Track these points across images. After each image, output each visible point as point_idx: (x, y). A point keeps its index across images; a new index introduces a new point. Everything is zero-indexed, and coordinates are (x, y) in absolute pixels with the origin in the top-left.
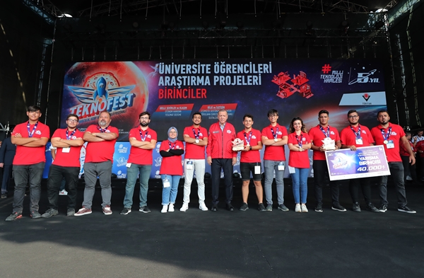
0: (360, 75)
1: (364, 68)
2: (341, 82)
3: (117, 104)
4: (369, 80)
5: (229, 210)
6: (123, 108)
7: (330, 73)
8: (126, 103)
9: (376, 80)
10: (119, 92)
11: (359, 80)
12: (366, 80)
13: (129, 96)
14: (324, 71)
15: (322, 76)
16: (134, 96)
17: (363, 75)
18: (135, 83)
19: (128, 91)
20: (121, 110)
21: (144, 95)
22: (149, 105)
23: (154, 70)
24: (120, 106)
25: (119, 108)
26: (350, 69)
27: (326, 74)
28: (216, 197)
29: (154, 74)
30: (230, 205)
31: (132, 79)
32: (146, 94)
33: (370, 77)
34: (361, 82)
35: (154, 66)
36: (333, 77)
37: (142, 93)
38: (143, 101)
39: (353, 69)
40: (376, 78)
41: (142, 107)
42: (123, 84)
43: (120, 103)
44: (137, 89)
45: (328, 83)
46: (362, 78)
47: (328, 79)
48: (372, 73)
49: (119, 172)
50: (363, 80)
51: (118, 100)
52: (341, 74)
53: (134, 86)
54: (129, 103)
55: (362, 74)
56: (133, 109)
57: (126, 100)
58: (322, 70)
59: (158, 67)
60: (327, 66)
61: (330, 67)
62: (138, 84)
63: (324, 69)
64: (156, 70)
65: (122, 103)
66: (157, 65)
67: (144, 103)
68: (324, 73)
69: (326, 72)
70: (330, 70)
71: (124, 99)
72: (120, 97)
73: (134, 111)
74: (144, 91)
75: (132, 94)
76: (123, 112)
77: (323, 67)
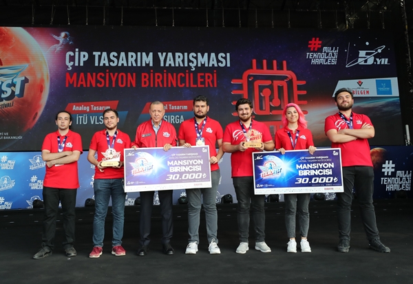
0: (362, 53)
1: (367, 44)
2: (334, 63)
4: (375, 61)
6: (7, 99)
7: (320, 50)
8: (13, 92)
9: (385, 61)
10: (2, 75)
11: (361, 61)
12: (371, 61)
13: (18, 81)
14: (311, 47)
16: (26, 80)
17: (367, 54)
18: (27, 60)
19: (17, 74)
20: (5, 102)
21: (42, 80)
22: (51, 95)
24: (3, 96)
25: (1, 100)
26: (348, 45)
27: (314, 51)
29: (58, 48)
30: (169, 247)
31: (23, 56)
32: (45, 78)
33: (376, 57)
34: (363, 63)
35: (59, 35)
36: (325, 57)
37: (39, 76)
38: (41, 89)
39: (352, 45)
40: (385, 58)
41: (39, 98)
42: (8, 62)
43: (2, 92)
44: (32, 71)
45: (317, 65)
46: (365, 58)
47: (318, 59)
48: (380, 51)
49: (1, 200)
50: (366, 61)
52: (336, 52)
53: (26, 65)
54: (17, 92)
55: (365, 52)
56: (24, 102)
57: (12, 88)
58: (309, 46)
59: (64, 37)
60: (315, 40)
61: (320, 42)
62: (32, 63)
63: (311, 44)
64: (61, 42)
65: (6, 92)
66: (63, 34)
67: (41, 91)
68: (312, 49)
69: (314, 48)
70: (320, 46)
71: (9, 86)
72: (2, 83)
73: (25, 104)
74: (43, 74)
75: (23, 78)
76: (8, 105)
77: (310, 42)
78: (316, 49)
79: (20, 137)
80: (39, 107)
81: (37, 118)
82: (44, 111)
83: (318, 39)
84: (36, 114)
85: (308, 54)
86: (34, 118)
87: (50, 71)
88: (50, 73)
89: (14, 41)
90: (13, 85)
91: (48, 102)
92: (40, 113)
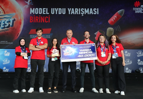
3: (3, 25)
5: (73, 92)
6: (7, 27)
7: (140, 7)
8: (9, 25)
10: (5, 18)
13: (11, 20)
14: (136, 5)
15: (134, 9)
16: (14, 20)
18: (15, 12)
19: (11, 17)
20: (6, 29)
21: (21, 20)
22: (24, 26)
23: (27, 4)
24: (5, 26)
25: (4, 28)
27: (137, 7)
28: (65, 84)
29: (27, 6)
31: (13, 10)
32: (22, 19)
36: (142, 9)
37: (19, 18)
38: (20, 23)
41: (20, 27)
42: (7, 12)
43: (5, 24)
44: (17, 16)
45: (138, 13)
47: (138, 11)
49: (4, 68)
51: (4, 22)
53: (14, 14)
54: (11, 25)
56: (14, 29)
57: (9, 23)
58: (134, 5)
59: (30, 2)
60: (137, 2)
61: (140, 3)
62: (17, 13)
63: (135, 4)
64: (28, 4)
65: (7, 25)
66: (29, 1)
67: (20, 24)
68: (136, 6)
69: (137, 6)
70: (139, 5)
71: (8, 22)
72: (5, 21)
73: (14, 30)
74: (21, 17)
75: (13, 19)
76: (7, 30)
77: (135, 3)
78: (138, 6)
79: (12, 43)
80: (19, 31)
81: (19, 35)
82: (21, 33)
83: (138, 2)
84: (18, 33)
85: (134, 8)
86: (18, 35)
87: (24, 16)
88: (24, 17)
89: (10, 4)
90: (9, 22)
91: (23, 29)
92: (20, 33)
